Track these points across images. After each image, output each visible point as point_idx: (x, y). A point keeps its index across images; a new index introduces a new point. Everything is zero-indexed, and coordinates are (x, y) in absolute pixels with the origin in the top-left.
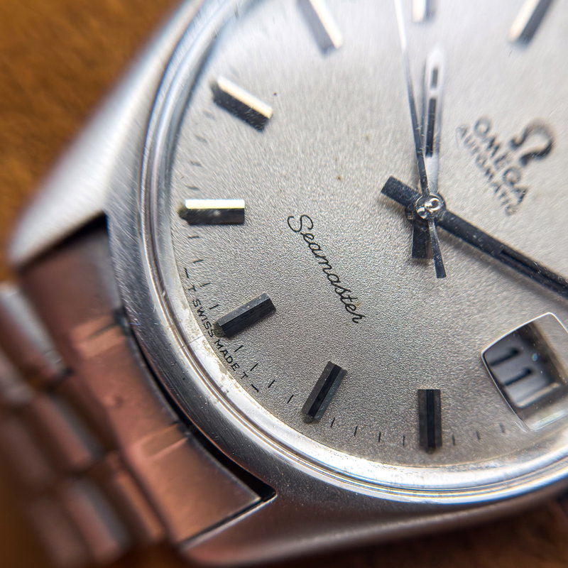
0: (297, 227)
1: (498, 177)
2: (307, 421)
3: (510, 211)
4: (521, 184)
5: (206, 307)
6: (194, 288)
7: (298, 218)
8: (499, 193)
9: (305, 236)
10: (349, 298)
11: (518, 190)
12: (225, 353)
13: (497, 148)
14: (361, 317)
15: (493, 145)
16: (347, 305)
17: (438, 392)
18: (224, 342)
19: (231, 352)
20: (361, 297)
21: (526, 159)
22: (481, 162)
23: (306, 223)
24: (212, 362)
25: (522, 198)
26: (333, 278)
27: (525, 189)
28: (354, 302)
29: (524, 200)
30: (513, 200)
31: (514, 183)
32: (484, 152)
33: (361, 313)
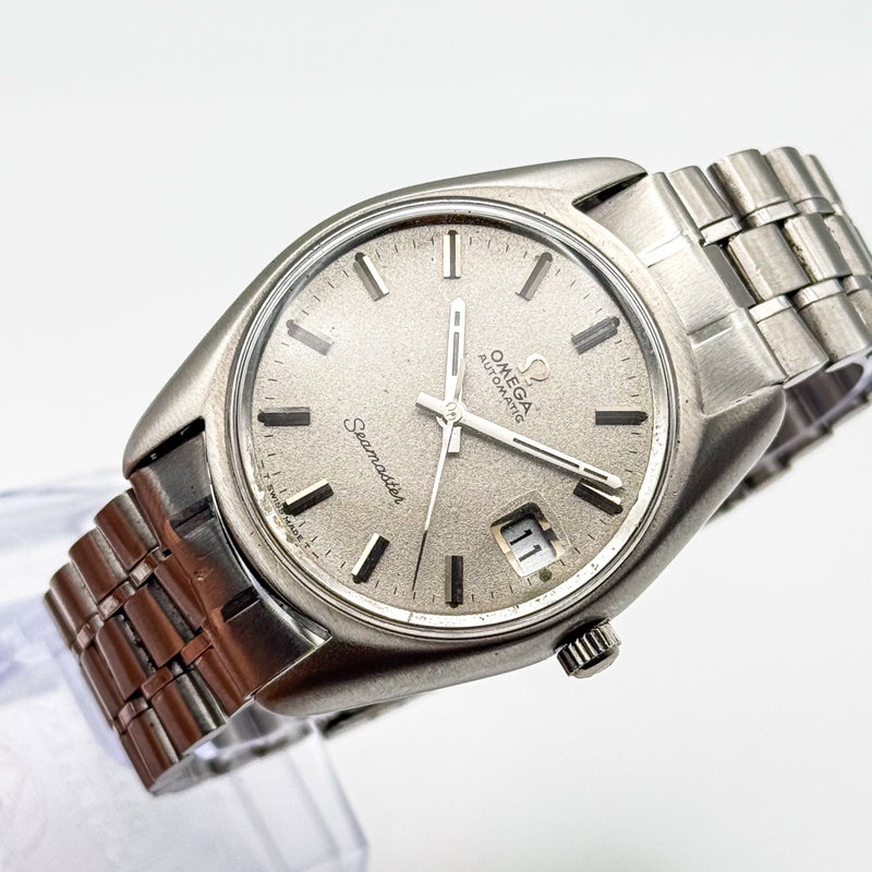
0: (352, 428)
1: (510, 394)
2: (358, 582)
3: (519, 418)
4: (525, 400)
5: (277, 490)
6: (268, 476)
7: (352, 421)
8: (511, 405)
9: (358, 435)
10: (393, 484)
11: (524, 404)
12: (292, 527)
13: (509, 371)
14: (402, 499)
15: (506, 370)
16: (391, 490)
17: (462, 558)
18: (291, 518)
19: (296, 527)
20: (401, 484)
22: (497, 381)
23: (358, 423)
24: (280, 533)
25: (527, 410)
26: (380, 468)
27: (530, 404)
28: (396, 487)
29: (530, 412)
30: (522, 411)
31: (521, 398)
32: (498, 375)
33: (402, 496)
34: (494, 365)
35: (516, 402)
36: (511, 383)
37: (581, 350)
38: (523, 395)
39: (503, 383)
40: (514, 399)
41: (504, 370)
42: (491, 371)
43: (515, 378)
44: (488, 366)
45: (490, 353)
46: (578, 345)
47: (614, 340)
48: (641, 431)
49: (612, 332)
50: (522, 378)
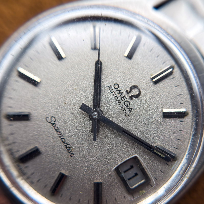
0: (49, 121)
1: (122, 104)
3: (127, 115)
7: (50, 118)
8: (123, 109)
9: (52, 124)
10: (69, 147)
11: (129, 108)
13: (122, 93)
14: (73, 154)
16: (69, 150)
20: (73, 147)
23: (53, 119)
25: (130, 111)
26: (63, 140)
27: (132, 108)
28: (71, 149)
29: (132, 112)
30: (128, 112)
31: (128, 106)
32: (117, 95)
33: (74, 153)
34: (114, 90)
35: (125, 107)
36: (123, 99)
37: (156, 83)
38: (129, 104)
39: (119, 99)
40: (124, 105)
41: (119, 93)
42: (113, 93)
43: (125, 96)
44: (113, 91)
45: (113, 85)
46: (154, 80)
47: (171, 77)
48: (185, 121)
49: (171, 73)
50: (128, 96)
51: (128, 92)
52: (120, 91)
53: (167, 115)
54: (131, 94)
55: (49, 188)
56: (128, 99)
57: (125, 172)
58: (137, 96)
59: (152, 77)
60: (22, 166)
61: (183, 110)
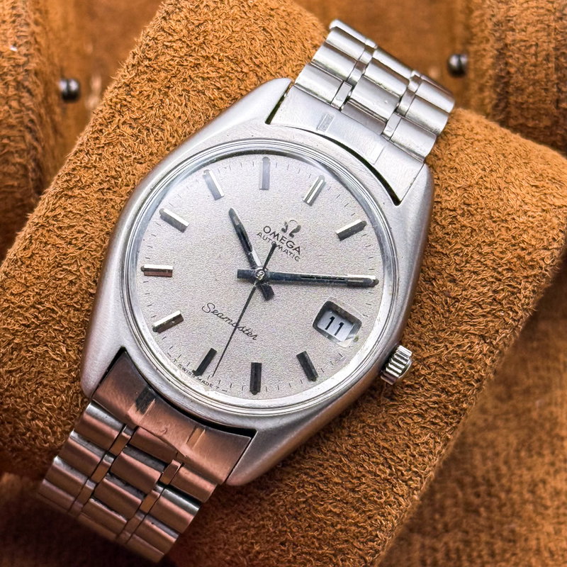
0: (208, 310)
1: (285, 247)
2: (255, 394)
3: (297, 259)
4: (295, 247)
5: (184, 365)
6: (176, 360)
7: (206, 306)
8: (289, 253)
9: (213, 312)
10: (247, 330)
11: (295, 249)
12: (203, 382)
13: (278, 235)
14: (256, 336)
16: (247, 334)
17: (305, 352)
18: (199, 377)
19: (206, 380)
20: (252, 328)
21: (291, 235)
23: (211, 306)
24: (200, 388)
27: (299, 248)
28: (250, 331)
29: (301, 252)
30: (297, 254)
31: (293, 247)
32: (273, 240)
33: (255, 334)
34: (268, 236)
35: (291, 250)
36: (282, 241)
37: (311, 204)
38: (292, 244)
39: (278, 243)
40: (288, 249)
41: (275, 236)
42: (268, 240)
43: (283, 237)
44: (265, 238)
45: (262, 229)
46: (308, 202)
47: (325, 188)
48: (366, 232)
49: (324, 184)
50: (287, 235)
51: (284, 231)
52: (274, 233)
53: (343, 236)
54: (289, 231)
55: (248, 387)
56: (290, 239)
57: (326, 329)
58: (297, 230)
59: (304, 199)
60: (202, 377)
61: (358, 221)
